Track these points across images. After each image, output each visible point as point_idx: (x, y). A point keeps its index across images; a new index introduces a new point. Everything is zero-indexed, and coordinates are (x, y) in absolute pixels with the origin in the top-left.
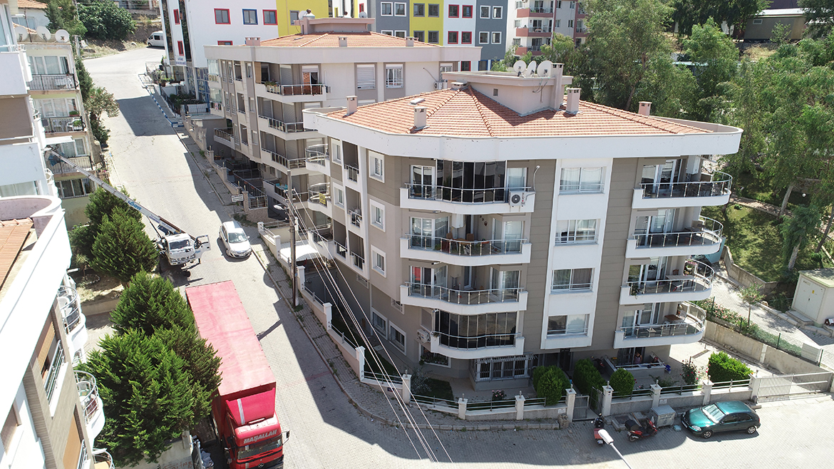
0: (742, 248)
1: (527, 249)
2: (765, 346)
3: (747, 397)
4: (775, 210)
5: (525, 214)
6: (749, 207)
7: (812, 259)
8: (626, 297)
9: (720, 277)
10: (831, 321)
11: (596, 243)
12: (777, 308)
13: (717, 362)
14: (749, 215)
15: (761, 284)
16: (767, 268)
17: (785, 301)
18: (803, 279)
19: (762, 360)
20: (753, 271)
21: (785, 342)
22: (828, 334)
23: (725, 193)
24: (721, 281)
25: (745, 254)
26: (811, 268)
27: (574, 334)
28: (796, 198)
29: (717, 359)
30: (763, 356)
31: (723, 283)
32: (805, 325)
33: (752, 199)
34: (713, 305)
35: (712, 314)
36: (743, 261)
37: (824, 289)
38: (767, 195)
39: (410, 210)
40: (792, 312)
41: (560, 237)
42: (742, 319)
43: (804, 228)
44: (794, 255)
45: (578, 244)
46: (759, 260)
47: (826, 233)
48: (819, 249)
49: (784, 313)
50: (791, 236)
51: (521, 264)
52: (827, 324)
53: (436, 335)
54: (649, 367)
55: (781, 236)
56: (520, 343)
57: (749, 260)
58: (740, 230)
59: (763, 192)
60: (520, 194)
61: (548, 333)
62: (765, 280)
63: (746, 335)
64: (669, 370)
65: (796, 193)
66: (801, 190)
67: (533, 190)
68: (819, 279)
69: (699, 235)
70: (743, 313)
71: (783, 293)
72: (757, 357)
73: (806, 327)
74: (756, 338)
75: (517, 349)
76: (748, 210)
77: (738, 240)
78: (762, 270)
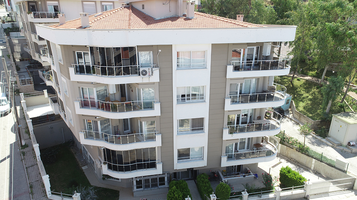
0: (301, 101)
1: (157, 106)
2: (314, 160)
3: (303, 196)
4: (318, 80)
5: (154, 83)
6: (305, 79)
7: (339, 107)
8: (226, 136)
9: (289, 118)
10: (352, 144)
11: (205, 101)
12: (320, 136)
13: (285, 173)
14: (304, 83)
15: (311, 122)
16: (314, 112)
17: (325, 132)
18: (335, 119)
19: (312, 168)
20: (307, 114)
21: (325, 158)
22: (350, 151)
23: (287, 68)
24: (289, 120)
25: (302, 105)
26: (338, 112)
27: (195, 159)
28: (329, 73)
29: (284, 171)
30: (313, 166)
31: (290, 121)
32: (337, 146)
33: (306, 75)
34: (284, 135)
35: (284, 140)
36: (301, 109)
37: (347, 125)
38: (314, 73)
39: (78, 82)
40: (329, 138)
41: (181, 98)
42: (300, 143)
43: (335, 89)
44: (329, 105)
45: (193, 102)
46: (310, 108)
47: (346, 92)
48: (343, 100)
49: (324, 138)
50: (328, 94)
51: (155, 117)
52: (349, 145)
53: (105, 163)
54: (244, 176)
55: (322, 94)
56: (159, 167)
57: (304, 108)
58: (300, 91)
59: (312, 71)
60: (146, 69)
61: (178, 159)
62: (313, 119)
63: (303, 153)
64: (257, 177)
65: (329, 71)
66: (332, 70)
67: (158, 67)
68: (344, 119)
69: (272, 95)
70: (301, 139)
71: (324, 127)
72: (309, 166)
73: (337, 147)
74: (308, 155)
75: (158, 170)
76: (304, 81)
77: (299, 97)
78: (311, 113)
